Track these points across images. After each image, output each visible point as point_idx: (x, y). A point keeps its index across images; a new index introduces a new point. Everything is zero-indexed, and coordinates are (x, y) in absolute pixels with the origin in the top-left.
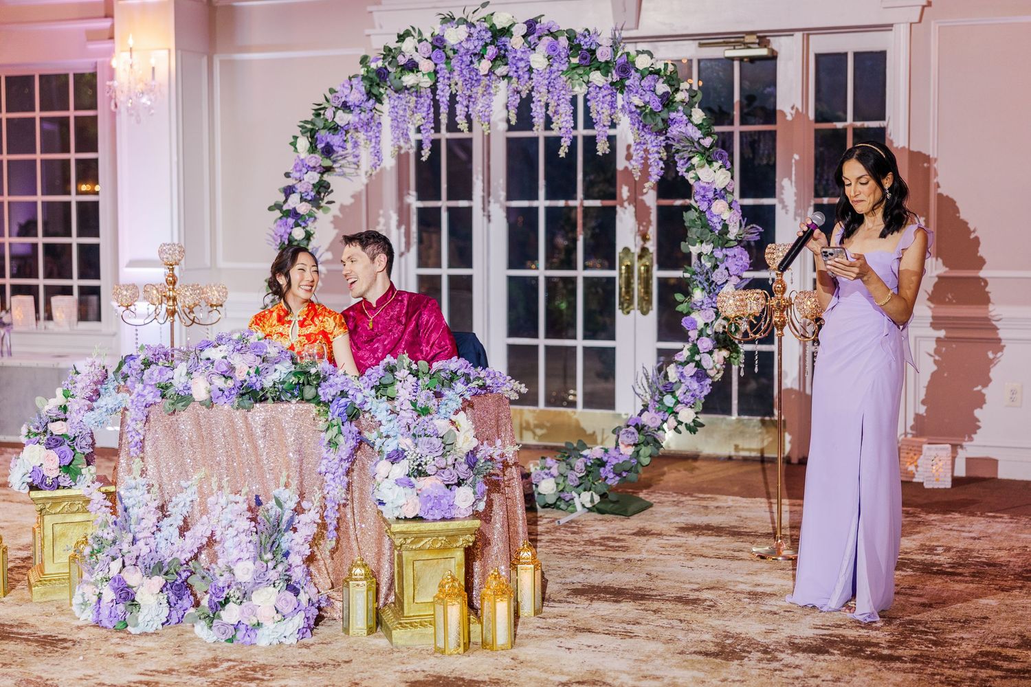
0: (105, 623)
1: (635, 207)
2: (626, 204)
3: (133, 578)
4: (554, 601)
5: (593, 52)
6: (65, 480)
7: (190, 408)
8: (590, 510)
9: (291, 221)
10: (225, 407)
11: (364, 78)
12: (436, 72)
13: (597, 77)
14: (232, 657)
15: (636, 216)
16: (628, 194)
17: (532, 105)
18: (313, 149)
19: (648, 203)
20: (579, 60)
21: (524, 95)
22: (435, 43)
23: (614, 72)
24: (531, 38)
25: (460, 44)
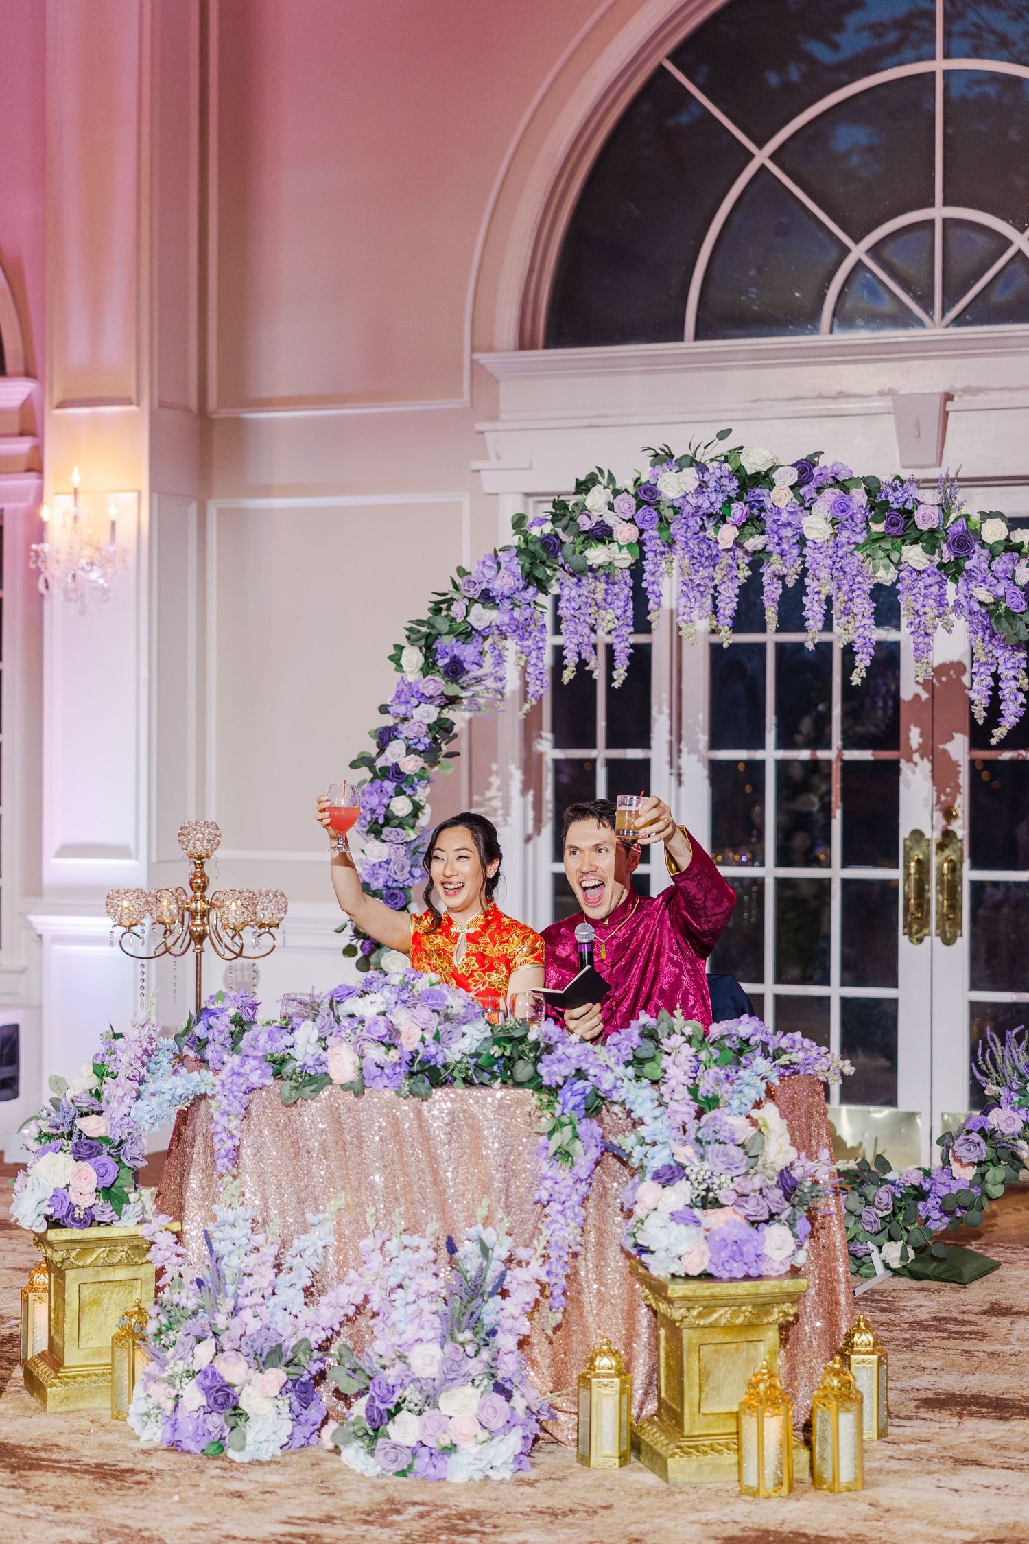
0: (189, 1444)
1: (932, 762)
2: (916, 757)
3: (234, 1371)
4: (898, 1417)
5: (909, 514)
6: (105, 1212)
7: (324, 1094)
8: (896, 1273)
9: (389, 786)
10: (382, 1094)
11: (520, 552)
12: (641, 543)
13: (914, 555)
14: (417, 1498)
15: (933, 777)
16: (920, 741)
17: (804, 599)
18: (428, 667)
19: (954, 758)
20: (886, 528)
21: (791, 583)
22: (642, 496)
23: (945, 547)
24: (804, 490)
25: (685, 498)
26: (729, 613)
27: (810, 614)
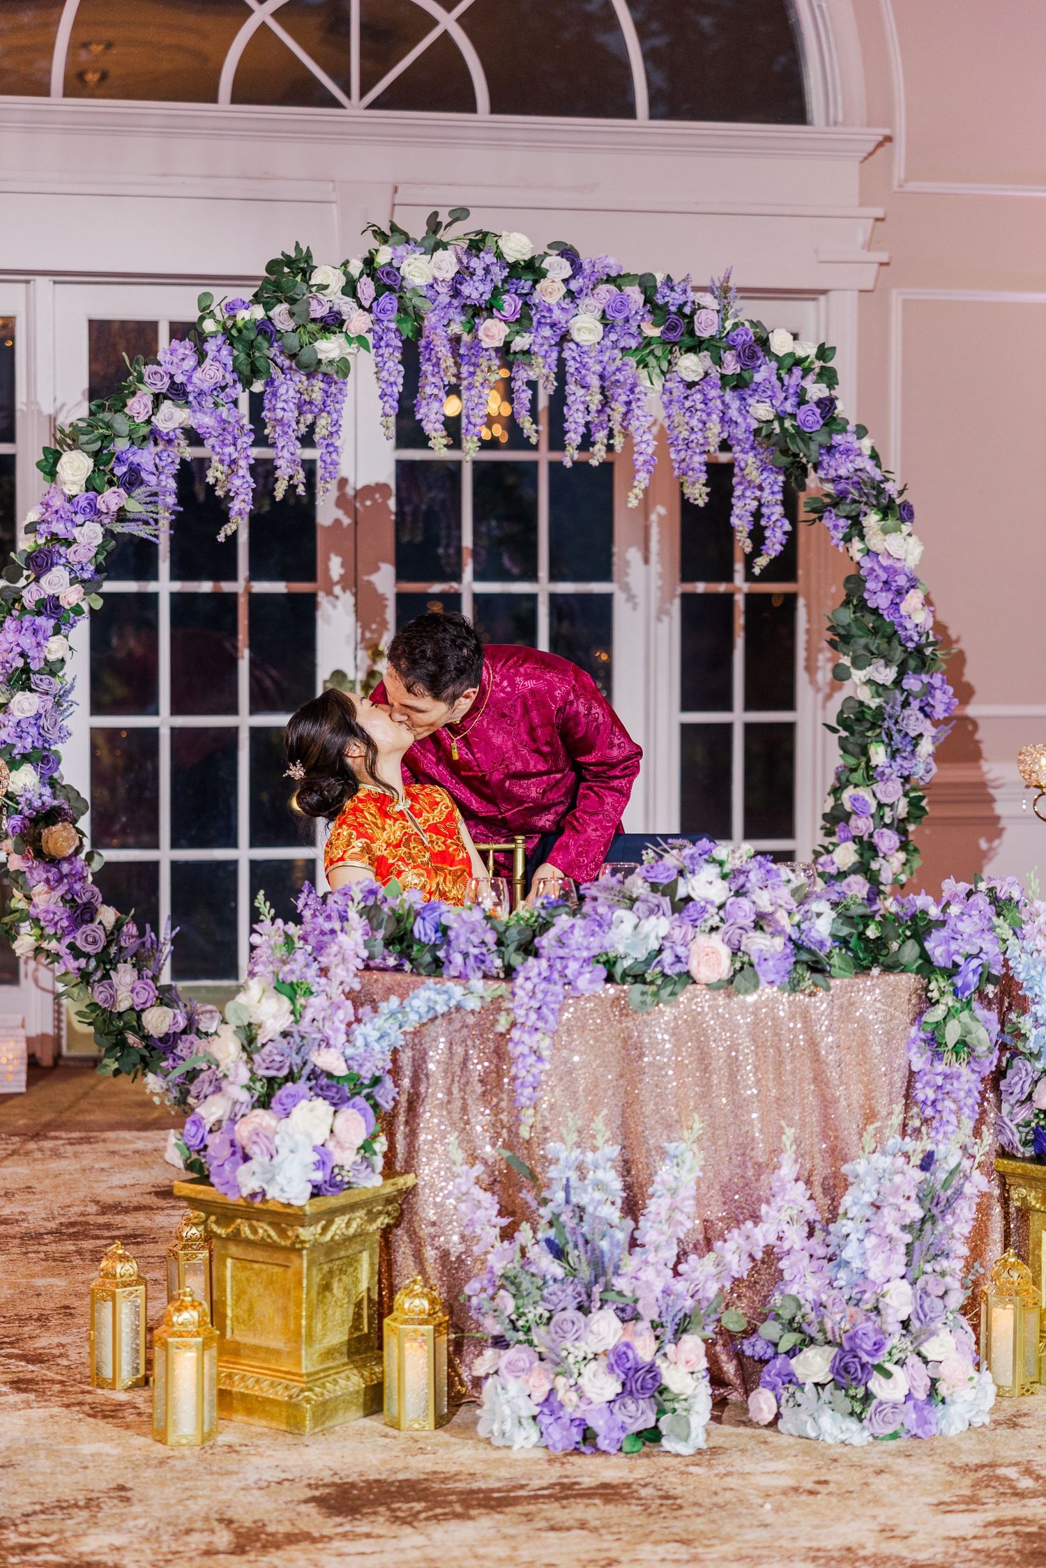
1: (355, 595)
2: (337, 590)
5: (688, 319)
6: (360, 1169)
7: (686, 994)
9: (47, 623)
11: (233, 339)
13: (689, 364)
15: (356, 612)
16: (342, 571)
17: (565, 409)
18: (98, 477)
19: (379, 590)
20: (663, 332)
21: (549, 389)
22: (385, 280)
23: (729, 357)
24: (574, 285)
25: (432, 286)
27: (573, 426)
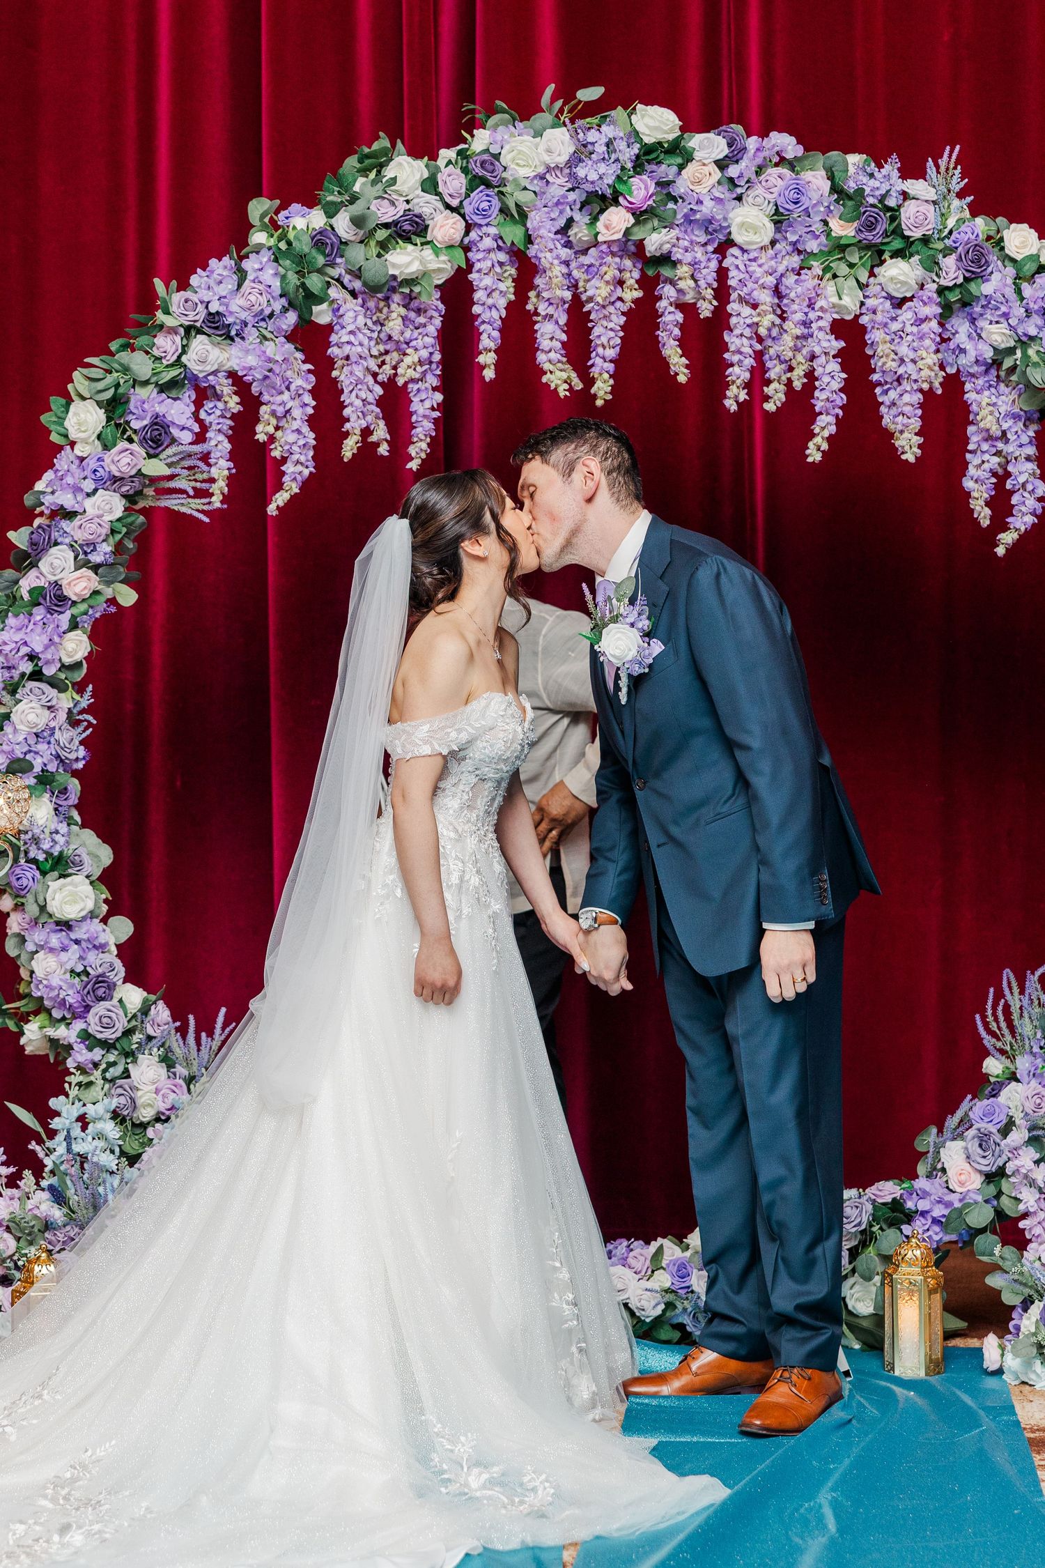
5: (894, 214)
12: (466, 246)
13: (898, 274)
17: (726, 336)
18: (113, 432)
20: (859, 231)
21: (706, 310)
22: (480, 171)
23: (949, 263)
24: (733, 171)
25: (542, 177)
26: (611, 353)
27: (736, 358)
